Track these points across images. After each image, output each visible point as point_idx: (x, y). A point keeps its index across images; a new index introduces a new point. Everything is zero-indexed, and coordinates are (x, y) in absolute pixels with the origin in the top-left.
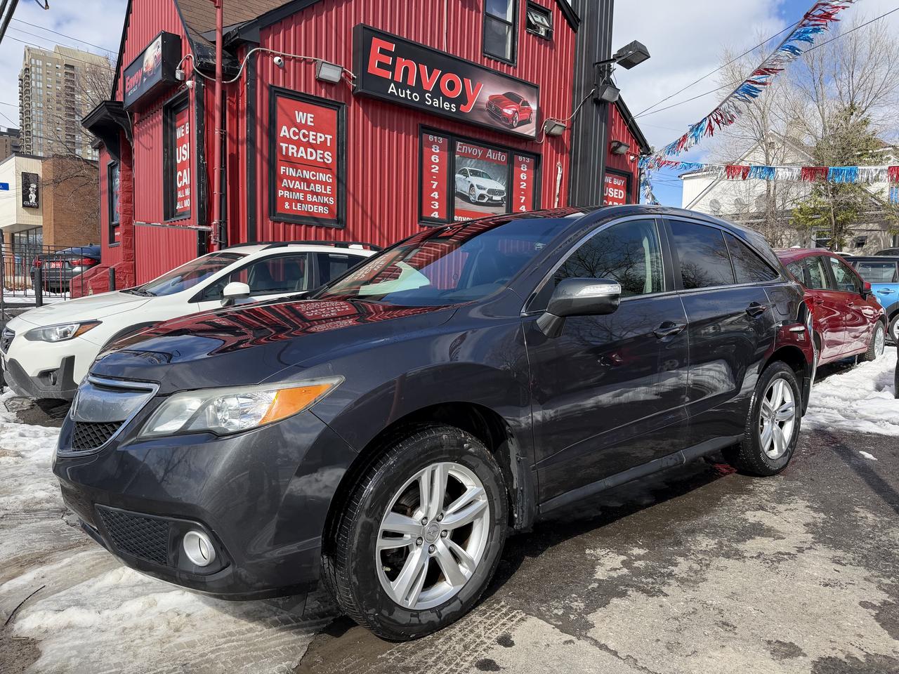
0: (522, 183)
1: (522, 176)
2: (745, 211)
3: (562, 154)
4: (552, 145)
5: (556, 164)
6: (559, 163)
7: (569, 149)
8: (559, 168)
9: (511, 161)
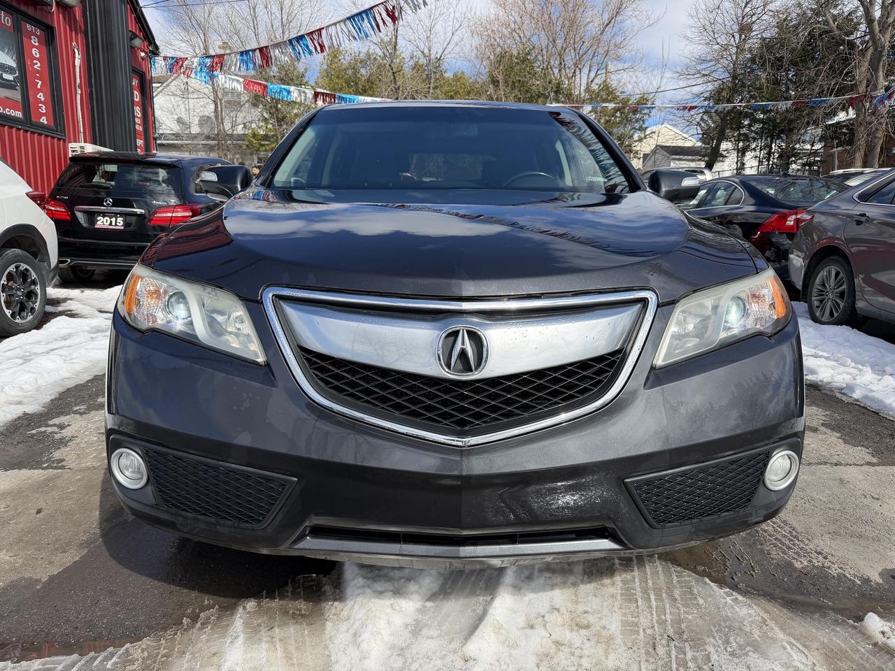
0: (35, 61)
1: (34, 52)
2: (187, 132)
3: (76, 34)
4: (64, 18)
5: (71, 45)
6: (74, 44)
7: (83, 28)
8: (76, 51)
9: (17, 28)
